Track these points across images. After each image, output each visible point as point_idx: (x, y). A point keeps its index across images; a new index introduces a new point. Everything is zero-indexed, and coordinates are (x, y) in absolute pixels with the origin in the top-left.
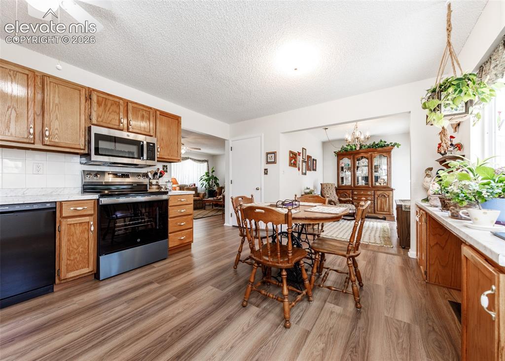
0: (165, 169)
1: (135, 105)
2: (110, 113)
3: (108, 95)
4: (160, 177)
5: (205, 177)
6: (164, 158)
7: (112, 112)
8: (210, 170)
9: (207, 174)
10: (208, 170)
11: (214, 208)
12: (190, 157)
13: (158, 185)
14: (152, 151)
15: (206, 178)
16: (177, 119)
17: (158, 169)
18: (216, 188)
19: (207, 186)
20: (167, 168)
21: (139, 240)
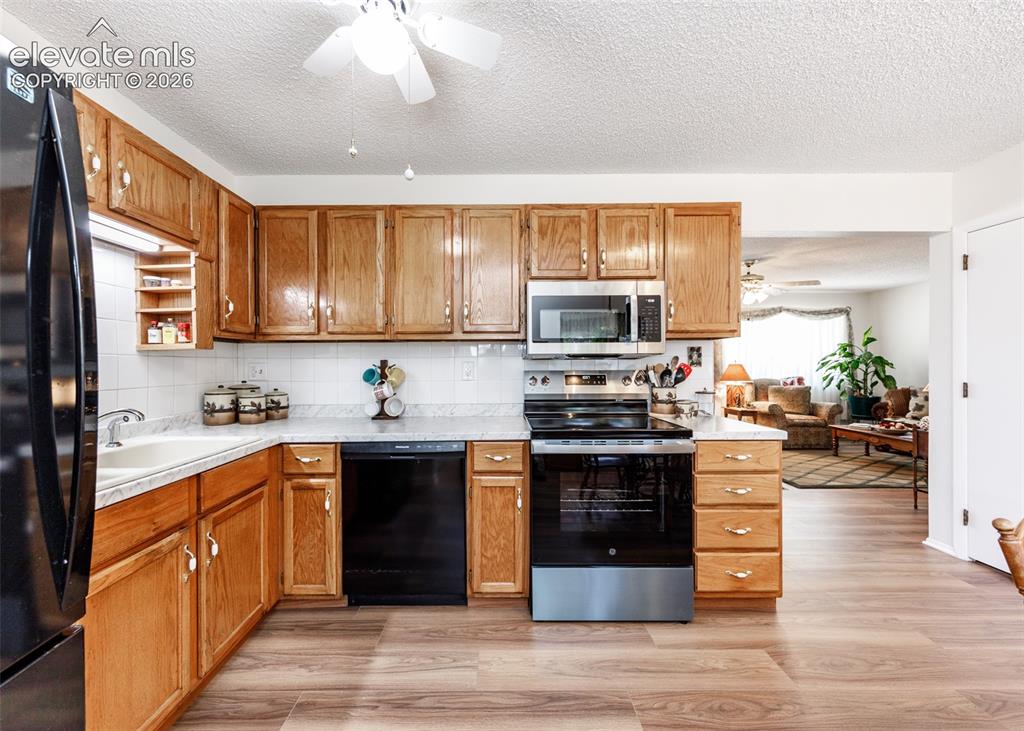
0: (695, 357)
1: (613, 212)
2: (562, 247)
3: (560, 207)
4: (678, 381)
5: (836, 357)
6: (688, 332)
7: (566, 242)
8: (855, 336)
9: (847, 349)
10: (850, 336)
11: (875, 454)
12: (786, 306)
13: (671, 402)
14: (652, 317)
15: (842, 360)
16: (728, 214)
17: (676, 358)
18: (880, 391)
19: (847, 385)
20: (700, 356)
21: (612, 552)
